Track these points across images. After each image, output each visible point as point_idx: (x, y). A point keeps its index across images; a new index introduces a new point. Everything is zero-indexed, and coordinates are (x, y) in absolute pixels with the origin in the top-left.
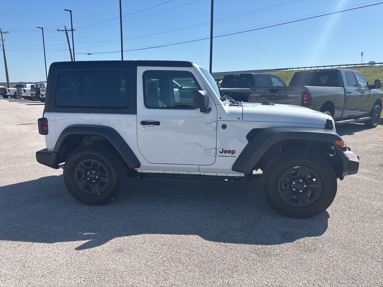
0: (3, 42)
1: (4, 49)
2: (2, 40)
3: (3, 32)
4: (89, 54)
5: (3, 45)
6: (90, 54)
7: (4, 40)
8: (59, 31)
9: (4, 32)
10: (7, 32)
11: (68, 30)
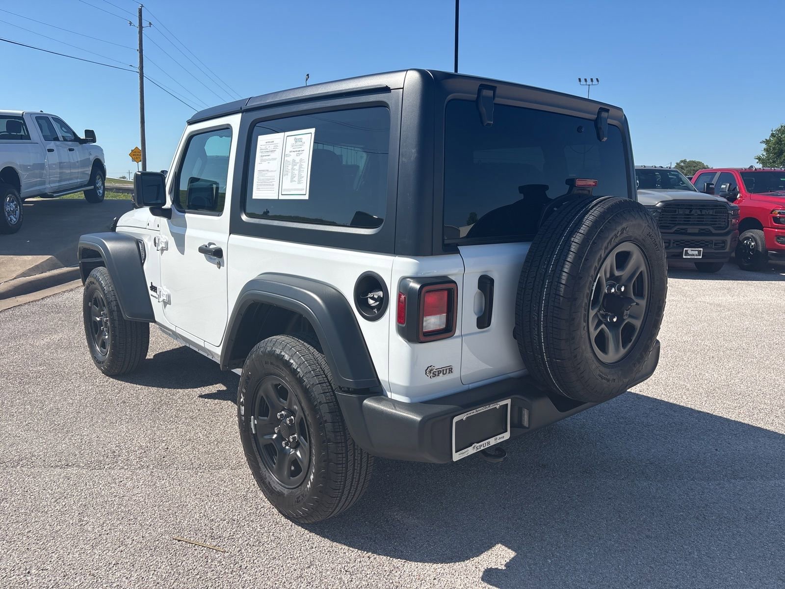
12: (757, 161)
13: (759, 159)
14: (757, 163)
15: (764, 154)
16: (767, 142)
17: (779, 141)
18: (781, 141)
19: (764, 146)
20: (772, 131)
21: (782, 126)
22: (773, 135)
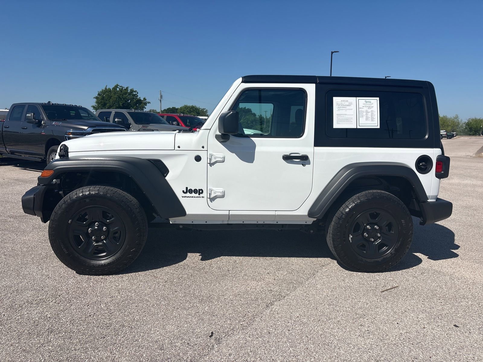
12: (93, 108)
13: (94, 107)
14: (93, 109)
15: (96, 104)
16: (97, 98)
17: (103, 98)
18: (104, 98)
19: (95, 100)
20: (98, 92)
21: (103, 90)
22: (99, 94)
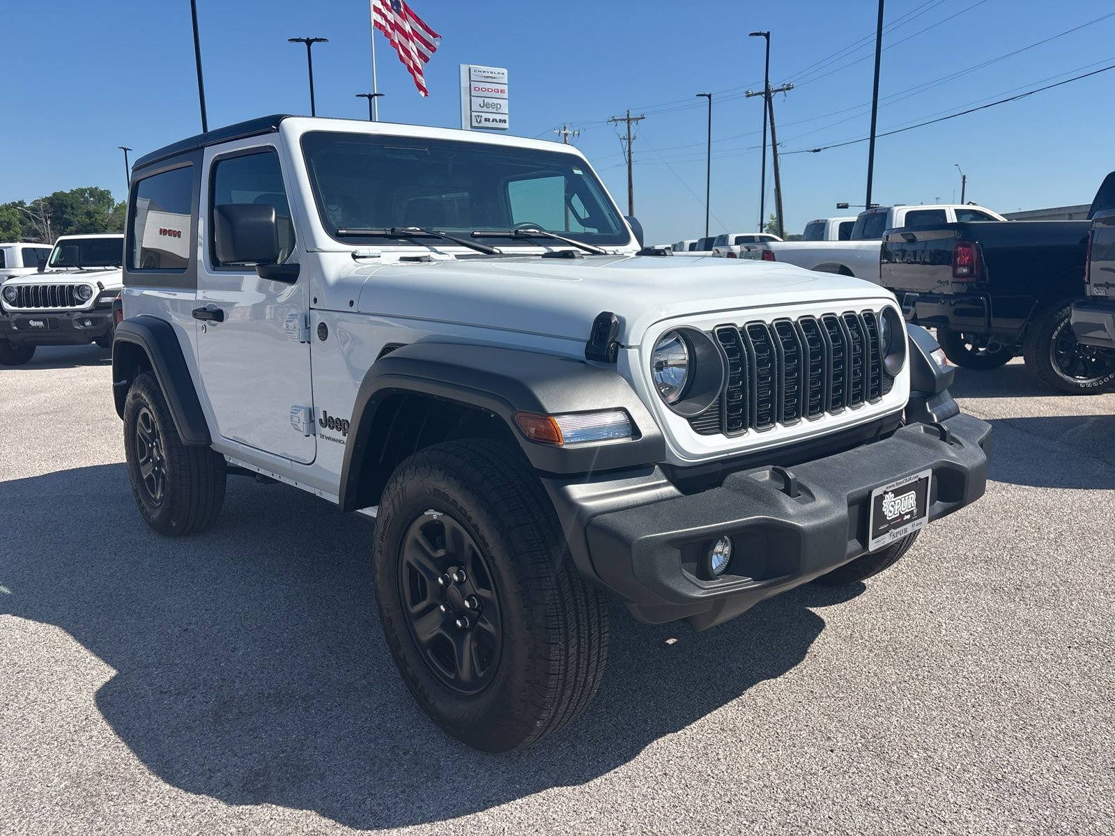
0: (629, 142)
1: (630, 160)
2: (629, 138)
3: (632, 119)
4: (815, 151)
5: (629, 151)
6: (819, 150)
7: (632, 137)
8: (749, 96)
9: (635, 119)
10: (642, 118)
11: (773, 92)
